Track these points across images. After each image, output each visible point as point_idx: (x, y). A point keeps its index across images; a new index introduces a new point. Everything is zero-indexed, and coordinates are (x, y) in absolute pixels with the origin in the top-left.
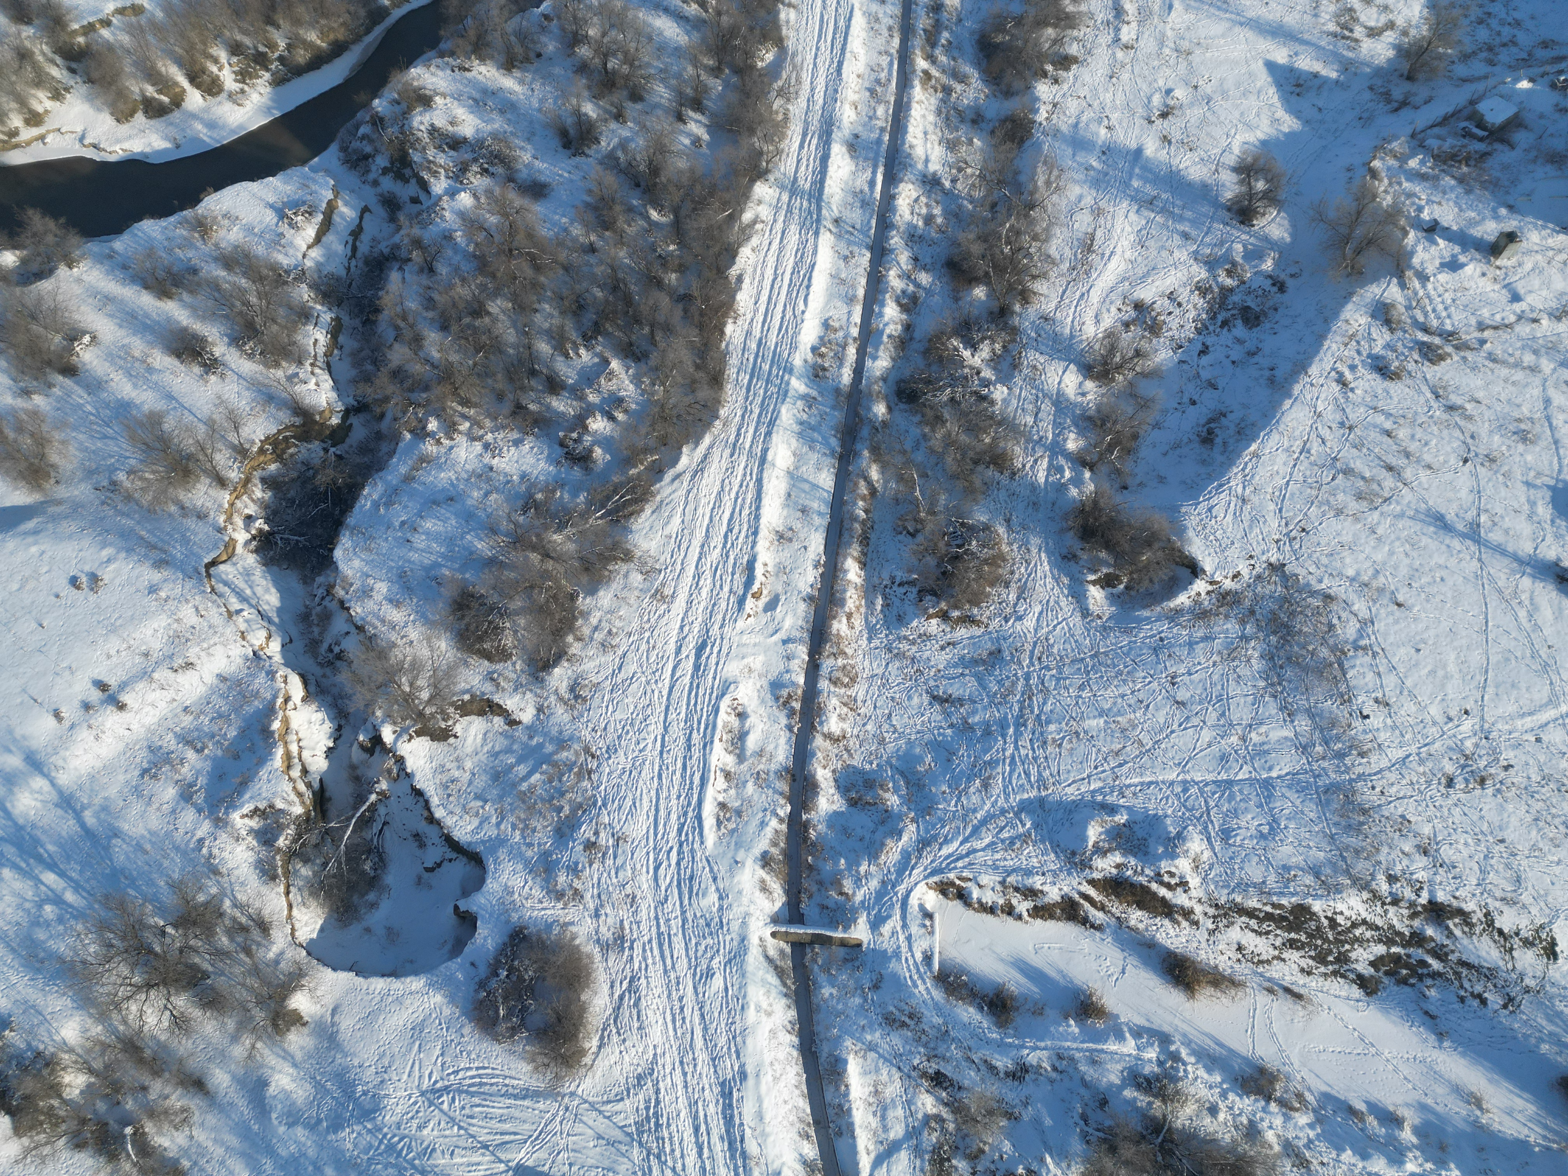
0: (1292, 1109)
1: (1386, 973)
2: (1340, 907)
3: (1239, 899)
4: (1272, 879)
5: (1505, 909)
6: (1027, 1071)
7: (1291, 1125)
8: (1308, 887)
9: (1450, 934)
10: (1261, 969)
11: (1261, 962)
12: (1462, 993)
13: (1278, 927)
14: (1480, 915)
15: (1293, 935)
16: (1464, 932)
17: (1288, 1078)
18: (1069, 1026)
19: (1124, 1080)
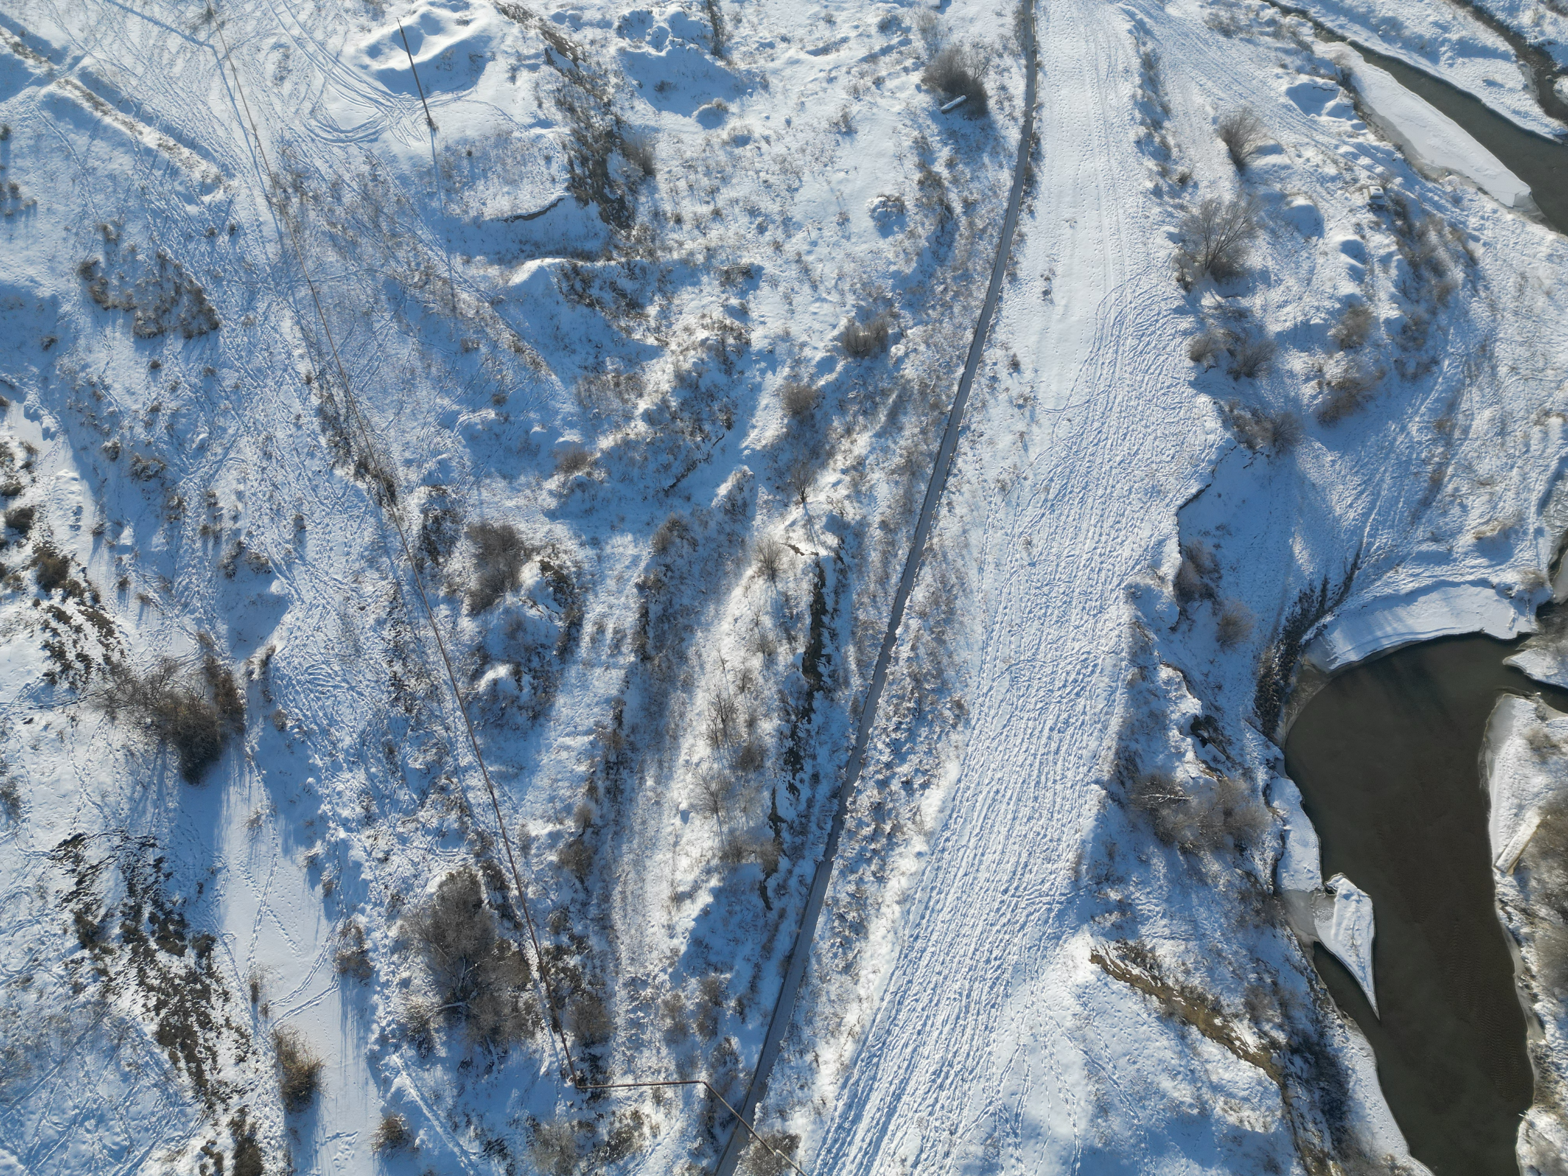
0: (359, 931)
1: (182, 939)
2: (138, 1009)
3: (190, 1094)
4: (146, 1082)
5: (52, 890)
6: (489, 1143)
7: (373, 925)
8: (134, 1048)
9: (109, 915)
10: (250, 1031)
11: (242, 1035)
12: (162, 878)
13: (196, 1044)
14: (72, 905)
15: (196, 1028)
16: (99, 907)
17: (336, 950)
18: (423, 1142)
19: (434, 1064)
